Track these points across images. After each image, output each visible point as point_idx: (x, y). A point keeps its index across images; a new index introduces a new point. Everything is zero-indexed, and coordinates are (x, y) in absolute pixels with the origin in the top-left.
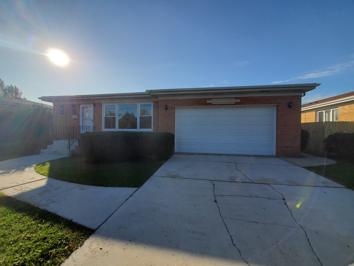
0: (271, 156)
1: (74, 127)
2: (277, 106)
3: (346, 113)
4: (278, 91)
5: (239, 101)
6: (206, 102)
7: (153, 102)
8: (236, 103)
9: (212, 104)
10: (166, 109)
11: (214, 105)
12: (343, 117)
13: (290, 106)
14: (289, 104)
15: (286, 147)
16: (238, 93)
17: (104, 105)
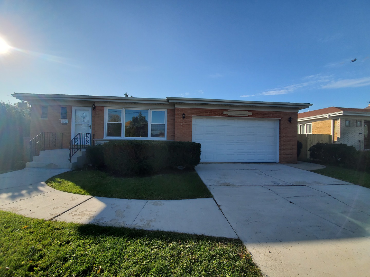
0: (275, 163)
1: (63, 134)
2: (280, 120)
3: (319, 128)
4: (282, 108)
5: (251, 114)
6: (223, 113)
7: (167, 110)
8: (249, 116)
9: (228, 115)
10: (184, 118)
11: (230, 116)
12: (316, 130)
13: (290, 121)
14: (289, 119)
15: (287, 155)
16: (250, 107)
17: (107, 109)
